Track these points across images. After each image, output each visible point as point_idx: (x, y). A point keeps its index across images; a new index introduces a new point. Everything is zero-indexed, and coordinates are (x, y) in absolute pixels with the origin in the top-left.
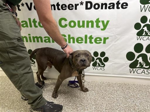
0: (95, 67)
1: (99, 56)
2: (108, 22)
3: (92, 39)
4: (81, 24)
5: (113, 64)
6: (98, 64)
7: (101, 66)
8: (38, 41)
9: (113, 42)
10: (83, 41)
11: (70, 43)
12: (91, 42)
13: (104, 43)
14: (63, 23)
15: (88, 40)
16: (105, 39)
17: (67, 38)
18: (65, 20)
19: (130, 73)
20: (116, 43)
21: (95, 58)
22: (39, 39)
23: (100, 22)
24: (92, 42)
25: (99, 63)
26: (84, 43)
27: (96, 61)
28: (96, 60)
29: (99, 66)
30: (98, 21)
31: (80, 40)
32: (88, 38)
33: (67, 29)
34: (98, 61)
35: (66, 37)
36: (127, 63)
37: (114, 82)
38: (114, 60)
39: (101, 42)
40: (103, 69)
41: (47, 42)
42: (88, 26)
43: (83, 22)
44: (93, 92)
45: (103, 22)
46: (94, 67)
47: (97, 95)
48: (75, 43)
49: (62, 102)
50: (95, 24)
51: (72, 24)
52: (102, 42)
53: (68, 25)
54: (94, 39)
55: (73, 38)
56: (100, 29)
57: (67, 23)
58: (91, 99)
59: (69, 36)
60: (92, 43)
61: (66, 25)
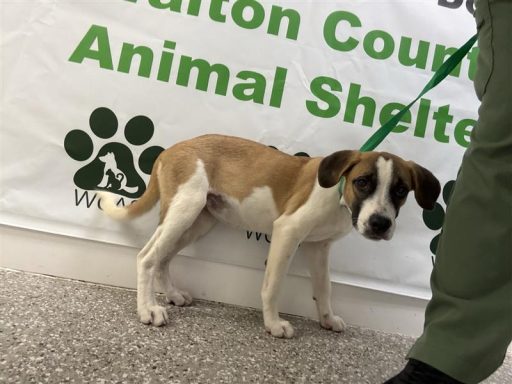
3: (448, 124)
4: (413, 53)
8: (202, 85)
10: (410, 122)
11: (352, 121)
12: (440, 135)
15: (431, 124)
17: (343, 96)
18: (355, 22)
22: (214, 77)
24: (446, 134)
26: (411, 132)
32: (431, 114)
33: (352, 60)
35: (341, 90)
41: (247, 98)
43: (423, 46)
50: (466, 64)
51: (379, 45)
53: (360, 46)
54: (455, 122)
57: (360, 34)
59: (355, 89)
60: (446, 140)
61: (351, 44)
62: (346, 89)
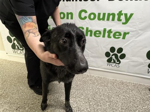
0: (110, 63)
1: (116, 52)
2: (131, 15)
3: (111, 34)
4: (101, 17)
5: (129, 61)
6: (113, 60)
7: (116, 63)
9: (134, 38)
10: (101, 34)
11: (87, 36)
12: (109, 37)
13: (124, 38)
14: (83, 15)
15: (107, 34)
16: (125, 34)
17: (85, 31)
18: (86, 12)
19: (148, 73)
20: (137, 39)
21: (111, 54)
23: (122, 14)
25: (115, 59)
26: (101, 37)
27: (112, 57)
28: (112, 55)
29: (114, 62)
30: (120, 14)
31: (98, 34)
32: (106, 32)
33: (86, 22)
34: (114, 57)
36: (146, 62)
37: (128, 81)
38: (131, 58)
39: (120, 37)
40: (117, 66)
42: (108, 19)
43: (104, 14)
44: (106, 87)
45: (126, 15)
46: (108, 63)
47: (110, 91)
48: (92, 36)
49: (74, 93)
50: (116, 17)
51: (92, 16)
52: (122, 37)
53: (88, 18)
54: (113, 33)
55: (91, 31)
56: (121, 22)
57: (87, 15)
58: (104, 95)
59: (87, 28)
60: (111, 37)
61: (85, 18)
62: (85, 29)
